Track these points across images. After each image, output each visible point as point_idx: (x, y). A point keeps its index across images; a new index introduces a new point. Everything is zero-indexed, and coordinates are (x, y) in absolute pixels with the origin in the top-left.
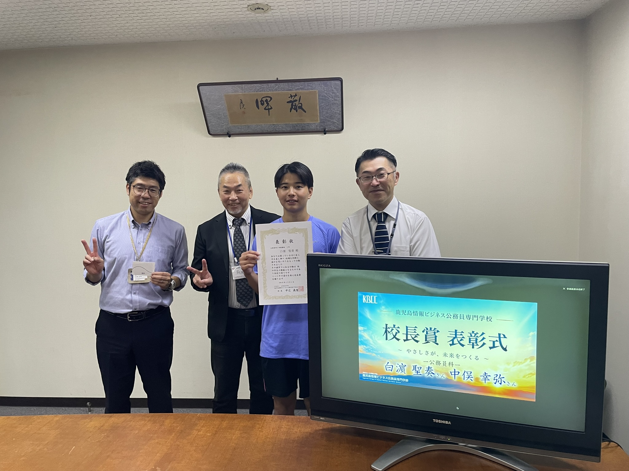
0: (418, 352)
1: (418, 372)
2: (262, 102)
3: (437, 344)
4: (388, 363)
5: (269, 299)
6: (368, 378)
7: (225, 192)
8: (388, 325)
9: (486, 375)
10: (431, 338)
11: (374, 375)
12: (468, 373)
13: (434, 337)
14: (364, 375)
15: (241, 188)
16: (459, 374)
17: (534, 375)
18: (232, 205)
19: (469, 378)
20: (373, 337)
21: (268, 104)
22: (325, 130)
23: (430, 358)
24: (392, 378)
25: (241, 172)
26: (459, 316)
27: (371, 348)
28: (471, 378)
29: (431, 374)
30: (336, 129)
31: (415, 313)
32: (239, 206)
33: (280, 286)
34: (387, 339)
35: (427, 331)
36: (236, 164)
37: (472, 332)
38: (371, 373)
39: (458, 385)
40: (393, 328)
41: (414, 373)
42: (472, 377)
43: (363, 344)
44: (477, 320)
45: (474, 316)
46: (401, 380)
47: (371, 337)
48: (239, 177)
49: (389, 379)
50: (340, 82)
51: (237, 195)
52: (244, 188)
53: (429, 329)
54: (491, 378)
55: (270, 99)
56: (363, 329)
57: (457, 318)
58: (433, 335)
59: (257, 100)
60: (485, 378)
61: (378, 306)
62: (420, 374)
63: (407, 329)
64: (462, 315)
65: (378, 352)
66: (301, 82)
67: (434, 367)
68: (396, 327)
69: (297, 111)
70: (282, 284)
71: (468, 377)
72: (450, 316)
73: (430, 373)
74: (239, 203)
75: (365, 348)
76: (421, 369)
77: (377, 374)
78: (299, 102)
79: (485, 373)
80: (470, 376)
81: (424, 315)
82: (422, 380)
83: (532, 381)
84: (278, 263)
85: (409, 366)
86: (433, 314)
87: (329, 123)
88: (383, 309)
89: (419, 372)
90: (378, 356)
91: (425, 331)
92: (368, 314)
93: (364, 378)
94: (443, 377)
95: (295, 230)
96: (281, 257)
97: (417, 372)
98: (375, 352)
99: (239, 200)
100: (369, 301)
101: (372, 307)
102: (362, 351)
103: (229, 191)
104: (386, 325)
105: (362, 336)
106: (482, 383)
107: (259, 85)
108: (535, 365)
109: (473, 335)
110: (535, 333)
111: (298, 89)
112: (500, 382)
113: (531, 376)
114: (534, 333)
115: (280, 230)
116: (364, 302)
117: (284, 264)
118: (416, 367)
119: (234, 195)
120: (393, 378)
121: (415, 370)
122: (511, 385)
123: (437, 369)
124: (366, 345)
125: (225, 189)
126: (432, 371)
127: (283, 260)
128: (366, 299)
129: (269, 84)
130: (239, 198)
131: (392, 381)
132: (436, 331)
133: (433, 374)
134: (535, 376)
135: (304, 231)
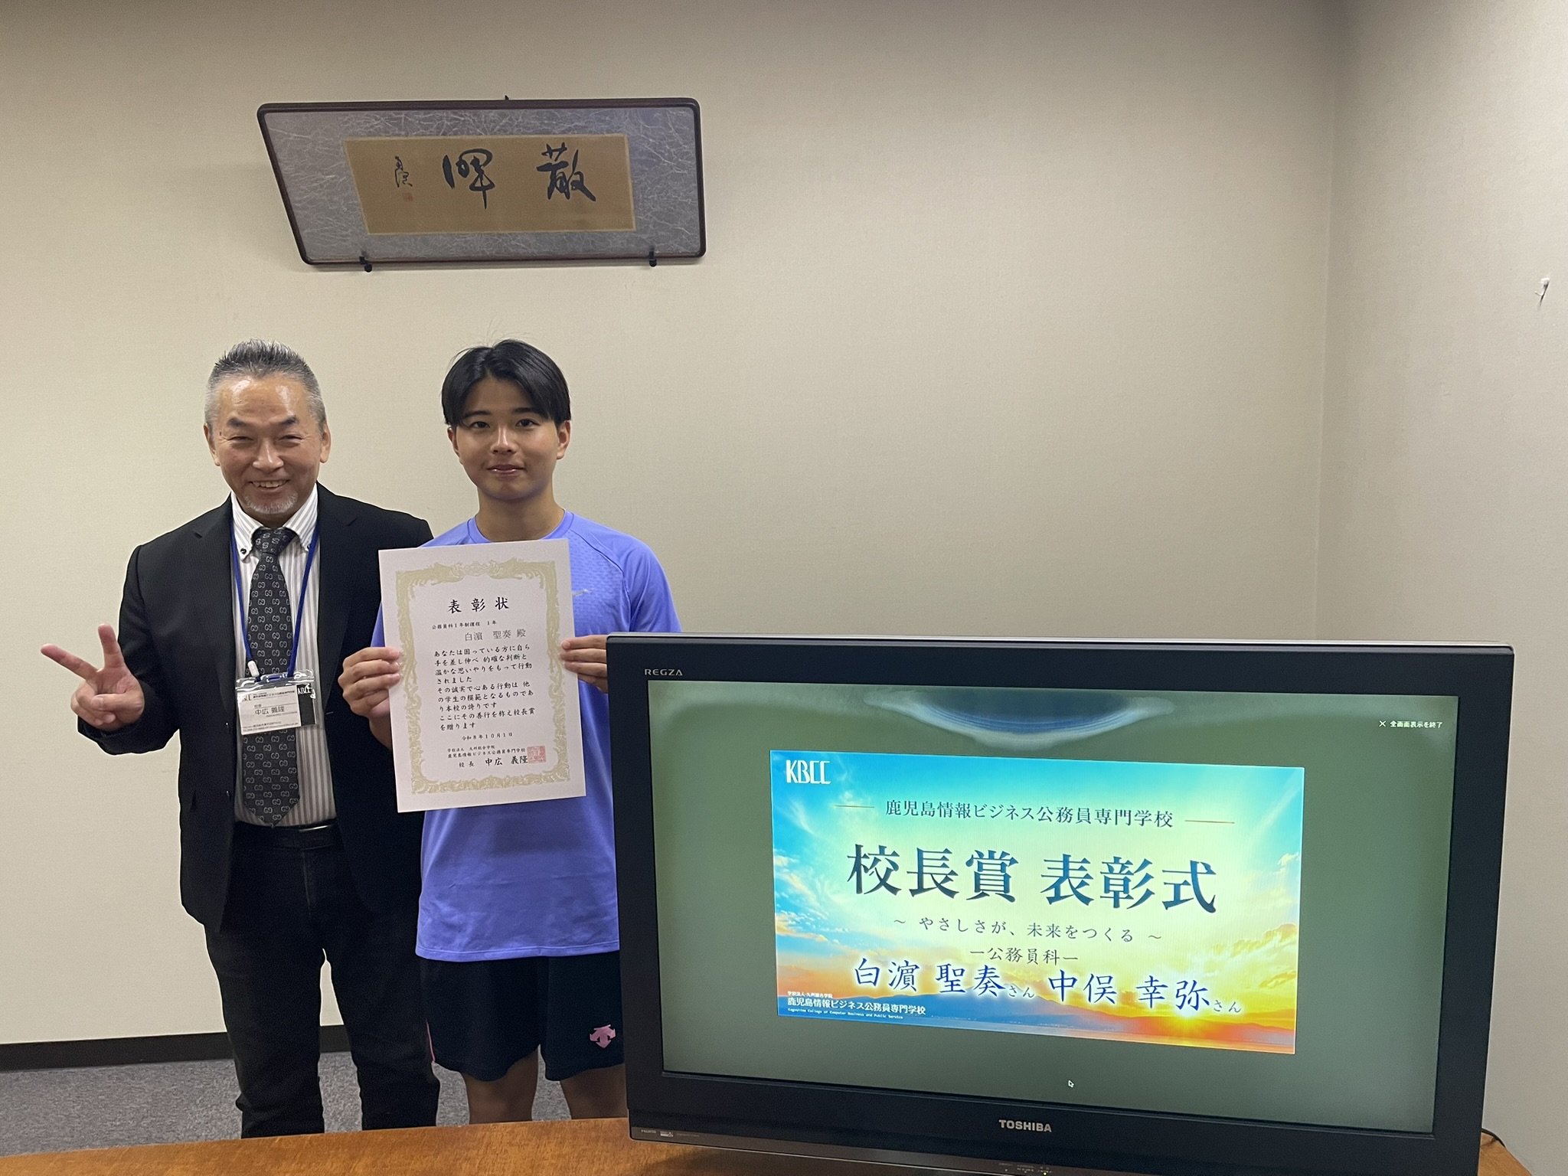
0: (953, 924)
1: (955, 983)
2: (463, 166)
3: (1011, 899)
4: (864, 960)
5: (430, 792)
6: (804, 1008)
7: (234, 442)
8: (862, 849)
9: (1154, 984)
10: (992, 879)
11: (821, 1001)
12: (1101, 980)
13: (1002, 878)
14: (791, 1002)
15: (293, 430)
16: (1074, 986)
17: (1291, 977)
18: (263, 485)
19: (1103, 994)
20: (819, 885)
21: (481, 173)
22: (652, 253)
23: (988, 940)
24: (877, 1006)
25: (293, 376)
26: (1075, 813)
27: (812, 919)
28: (1111, 996)
29: (992, 989)
30: (682, 250)
31: (945, 810)
32: (288, 488)
33: (466, 746)
34: (859, 889)
35: (981, 861)
36: (272, 349)
37: (1113, 861)
38: (813, 994)
39: (1074, 1015)
40: (877, 857)
41: (941, 988)
42: (1113, 992)
43: (788, 907)
44: (1129, 824)
45: (1119, 812)
46: (903, 1010)
47: (812, 887)
48: (284, 391)
49: (867, 1009)
50: (692, 111)
51: (281, 454)
52: (306, 430)
53: (986, 856)
54: (1168, 994)
55: (486, 159)
56: (786, 865)
57: (1068, 819)
58: (999, 873)
59: (446, 162)
60: (1151, 994)
61: (834, 790)
62: (961, 991)
63: (920, 859)
64: (1084, 812)
65: (832, 931)
66: (578, 110)
67: (1000, 968)
68: (887, 851)
69: (568, 197)
70: (473, 743)
71: (1102, 991)
72: (1048, 814)
73: (989, 985)
74: (287, 481)
75: (793, 920)
76: (962, 975)
77: (830, 996)
78: (574, 169)
79: (1152, 978)
80: (1108, 990)
81: (972, 813)
82: (967, 1006)
83: (1286, 994)
84: (457, 676)
85: (929, 968)
86: (998, 810)
87: (662, 233)
88: (848, 800)
89: (958, 985)
90: (833, 943)
91: (975, 861)
92: (801, 816)
93: (793, 1010)
94: (1027, 996)
95: (515, 569)
96: (467, 656)
97: (952, 985)
98: (823, 930)
99: (286, 470)
100: (803, 778)
101: (813, 795)
102: (785, 928)
103: (251, 439)
104: (858, 848)
105: (785, 885)
106: (1141, 1008)
107: (450, 114)
108: (1295, 950)
109: (1117, 868)
110: (1296, 858)
111: (569, 130)
112: (1193, 1003)
113: (1283, 982)
114: (1293, 856)
115: (463, 566)
116: (789, 780)
117: (480, 678)
118: (947, 969)
119: (271, 454)
120: (879, 1005)
121: (945, 979)
122: (1224, 1011)
123: (1010, 973)
124: (797, 910)
125: (236, 432)
126: (994, 979)
127: (473, 664)
128: (795, 770)
129: (481, 111)
130: (287, 464)
131: (877, 1013)
132: (1006, 862)
133: (999, 987)
134: (1295, 981)
135: (545, 570)
